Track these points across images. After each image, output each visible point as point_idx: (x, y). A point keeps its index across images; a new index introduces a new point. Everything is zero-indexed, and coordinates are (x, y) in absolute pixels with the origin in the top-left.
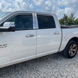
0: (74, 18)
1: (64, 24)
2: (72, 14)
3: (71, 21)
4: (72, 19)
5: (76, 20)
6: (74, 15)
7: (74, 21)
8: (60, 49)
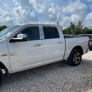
0: (82, 27)
1: (71, 34)
2: (80, 22)
3: (79, 29)
4: (80, 28)
5: (84, 29)
6: (81, 23)
7: (82, 30)
8: (65, 57)
